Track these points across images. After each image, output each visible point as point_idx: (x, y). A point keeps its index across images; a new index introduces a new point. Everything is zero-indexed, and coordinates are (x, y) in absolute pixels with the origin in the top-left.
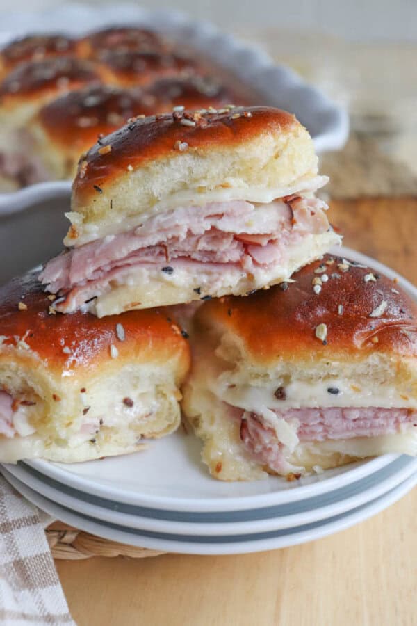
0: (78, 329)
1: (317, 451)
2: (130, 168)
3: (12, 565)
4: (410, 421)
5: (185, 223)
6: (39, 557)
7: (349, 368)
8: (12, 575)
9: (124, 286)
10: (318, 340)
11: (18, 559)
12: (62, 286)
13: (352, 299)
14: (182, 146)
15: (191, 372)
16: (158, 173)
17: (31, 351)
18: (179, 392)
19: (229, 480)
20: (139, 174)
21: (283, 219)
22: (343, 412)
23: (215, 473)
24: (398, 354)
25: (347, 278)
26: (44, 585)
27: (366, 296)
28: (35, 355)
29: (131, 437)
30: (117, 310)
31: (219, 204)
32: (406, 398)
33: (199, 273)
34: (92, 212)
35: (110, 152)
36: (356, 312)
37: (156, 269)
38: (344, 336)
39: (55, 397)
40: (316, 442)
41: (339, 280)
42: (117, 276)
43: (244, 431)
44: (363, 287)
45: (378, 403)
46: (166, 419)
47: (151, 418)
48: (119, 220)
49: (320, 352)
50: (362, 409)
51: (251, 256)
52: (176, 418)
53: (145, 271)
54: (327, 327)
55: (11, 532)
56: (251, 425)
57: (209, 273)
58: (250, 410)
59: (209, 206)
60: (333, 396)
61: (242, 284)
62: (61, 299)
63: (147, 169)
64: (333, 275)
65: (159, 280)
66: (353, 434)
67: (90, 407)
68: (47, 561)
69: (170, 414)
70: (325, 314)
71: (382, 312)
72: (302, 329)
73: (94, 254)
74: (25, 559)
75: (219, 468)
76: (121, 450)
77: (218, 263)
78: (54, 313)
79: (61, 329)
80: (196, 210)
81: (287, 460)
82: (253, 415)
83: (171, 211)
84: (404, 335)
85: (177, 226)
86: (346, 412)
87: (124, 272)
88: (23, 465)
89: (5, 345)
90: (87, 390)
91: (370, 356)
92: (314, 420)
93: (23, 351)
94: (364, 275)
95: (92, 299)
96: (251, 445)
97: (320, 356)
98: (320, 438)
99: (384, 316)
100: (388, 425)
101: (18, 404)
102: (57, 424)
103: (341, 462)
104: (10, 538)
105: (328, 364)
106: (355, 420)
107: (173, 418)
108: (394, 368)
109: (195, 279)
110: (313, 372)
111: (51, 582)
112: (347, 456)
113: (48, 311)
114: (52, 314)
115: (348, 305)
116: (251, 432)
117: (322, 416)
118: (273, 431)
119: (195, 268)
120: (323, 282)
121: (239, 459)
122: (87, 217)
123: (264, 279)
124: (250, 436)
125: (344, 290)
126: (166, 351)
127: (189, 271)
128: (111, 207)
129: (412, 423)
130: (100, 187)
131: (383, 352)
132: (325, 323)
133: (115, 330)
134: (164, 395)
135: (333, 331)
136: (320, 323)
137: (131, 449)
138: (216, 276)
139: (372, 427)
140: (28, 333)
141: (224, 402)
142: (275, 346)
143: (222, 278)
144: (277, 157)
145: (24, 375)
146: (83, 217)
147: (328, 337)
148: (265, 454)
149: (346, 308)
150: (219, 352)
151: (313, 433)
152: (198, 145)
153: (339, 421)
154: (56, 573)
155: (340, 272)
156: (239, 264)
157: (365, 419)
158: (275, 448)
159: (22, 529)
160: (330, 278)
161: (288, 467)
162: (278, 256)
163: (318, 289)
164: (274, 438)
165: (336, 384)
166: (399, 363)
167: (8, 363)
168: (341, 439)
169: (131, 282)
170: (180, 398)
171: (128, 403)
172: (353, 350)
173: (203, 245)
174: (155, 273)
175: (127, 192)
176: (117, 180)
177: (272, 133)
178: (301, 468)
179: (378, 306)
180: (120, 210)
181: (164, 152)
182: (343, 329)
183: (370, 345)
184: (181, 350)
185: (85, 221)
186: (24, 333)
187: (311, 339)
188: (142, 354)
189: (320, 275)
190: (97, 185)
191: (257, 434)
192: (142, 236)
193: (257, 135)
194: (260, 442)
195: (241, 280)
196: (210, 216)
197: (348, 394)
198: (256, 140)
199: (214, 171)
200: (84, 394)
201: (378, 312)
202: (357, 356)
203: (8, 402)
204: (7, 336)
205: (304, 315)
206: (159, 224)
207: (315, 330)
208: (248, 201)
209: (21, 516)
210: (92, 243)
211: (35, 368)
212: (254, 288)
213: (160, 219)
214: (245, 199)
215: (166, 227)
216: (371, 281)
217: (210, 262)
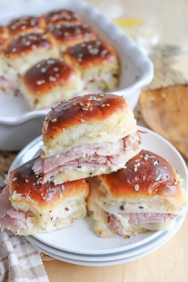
0: (47, 189)
1: (136, 227)
2: (64, 129)
3: (29, 269)
4: (170, 217)
5: (85, 152)
6: (39, 266)
7: (147, 200)
8: (30, 273)
9: (63, 172)
10: (136, 191)
11: (31, 267)
12: (41, 172)
13: (149, 173)
14: (83, 121)
15: (90, 194)
16: (74, 131)
17: (31, 199)
18: (85, 202)
19: (104, 237)
20: (67, 131)
21: (122, 148)
22: (145, 215)
23: (99, 235)
24: (164, 196)
25: (147, 164)
26: (41, 276)
27: (154, 172)
28: (33, 201)
29: (68, 221)
30: (61, 182)
31: (97, 144)
32: (168, 210)
33: (91, 167)
34: (50, 145)
35: (56, 121)
36: (150, 179)
37: (75, 167)
38: (145, 189)
39: (40, 215)
40: (135, 224)
41: (144, 165)
42: (61, 169)
43: (109, 219)
44: (153, 168)
45: (158, 212)
46: (81, 213)
47: (76, 213)
48: (61, 148)
49: (136, 195)
50: (152, 214)
51: (110, 161)
52: (85, 212)
53: (71, 168)
54: (139, 185)
55: (29, 257)
56: (111, 218)
57: (95, 167)
58: (111, 214)
59: (94, 144)
60: (141, 209)
61: (107, 170)
62: (41, 178)
63: (70, 130)
64: (142, 163)
65: (76, 170)
66: (148, 222)
67: (53, 217)
68: (42, 267)
69: (82, 211)
70: (138, 180)
71: (160, 179)
72: (130, 186)
73: (52, 162)
74: (34, 267)
75: (100, 233)
76: (65, 225)
77: (98, 164)
78: (39, 184)
79: (41, 190)
80: (89, 147)
81: (125, 230)
82: (112, 215)
83: (80, 146)
84: (168, 188)
85: (82, 153)
86: (146, 215)
87: (64, 168)
88: (31, 236)
89: (22, 197)
90: (52, 211)
91: (155, 196)
92: (134, 218)
93: (29, 200)
94: (154, 162)
95: (52, 177)
96: (112, 225)
97: (136, 196)
98: (137, 223)
99: (160, 180)
100: (161, 219)
101: (27, 216)
102: (42, 224)
103: (144, 231)
104: (29, 260)
105: (139, 199)
106: (149, 217)
107: (84, 212)
108: (163, 200)
109: (89, 169)
110: (134, 201)
111: (44, 275)
112: (147, 229)
113: (36, 183)
114: (38, 184)
115: (147, 176)
116: (112, 220)
117: (137, 215)
118: (119, 221)
119: (89, 165)
120: (138, 166)
121: (108, 230)
122: (49, 146)
123: (115, 169)
124: (111, 222)
125: (146, 169)
126: (80, 190)
127: (87, 167)
128: (57, 144)
129: (171, 218)
130: (53, 137)
131: (159, 195)
132: (138, 184)
133: (61, 187)
134: (80, 205)
135: (141, 187)
136: (136, 184)
137: (69, 225)
138: (97, 168)
139: (155, 219)
140: (29, 192)
141: (102, 208)
142: (120, 192)
143: (99, 169)
144: (119, 123)
145: (29, 207)
146: (47, 147)
147: (139, 190)
148: (117, 229)
149: (146, 177)
150: (100, 188)
151: (134, 221)
152: (89, 120)
153: (143, 218)
154: (45, 271)
155: (145, 161)
156: (105, 164)
157: (153, 216)
158: (120, 227)
159: (32, 256)
160: (141, 164)
161: (126, 233)
162: (120, 160)
163: (136, 170)
164: (120, 224)
165: (142, 205)
166: (165, 199)
167: (23, 204)
168: (144, 224)
169: (66, 171)
170: (86, 205)
171: (67, 209)
172: (148, 194)
173: (92, 159)
174: (75, 168)
175: (63, 138)
176: (59, 134)
177: (117, 113)
178: (130, 233)
179: (158, 176)
180: (61, 144)
181: (76, 123)
182: (145, 187)
183: (154, 192)
184: (86, 189)
185: (48, 149)
186: (28, 192)
187: (133, 190)
188: (71, 194)
189: (137, 163)
190: (52, 136)
191: (114, 222)
192: (70, 157)
193: (111, 114)
194: (115, 225)
195: (107, 169)
196: (94, 149)
197: (147, 209)
198: (111, 117)
199: (95, 130)
200: (51, 213)
201: (158, 179)
202: (150, 196)
203: (24, 215)
204: (22, 193)
205: (131, 180)
206: (75, 152)
207: (134, 187)
208: (108, 142)
209: (32, 252)
210: (51, 157)
211: (33, 205)
212: (111, 172)
213: (76, 150)
214: (107, 141)
215: (78, 153)
216: (156, 165)
217: (95, 163)
